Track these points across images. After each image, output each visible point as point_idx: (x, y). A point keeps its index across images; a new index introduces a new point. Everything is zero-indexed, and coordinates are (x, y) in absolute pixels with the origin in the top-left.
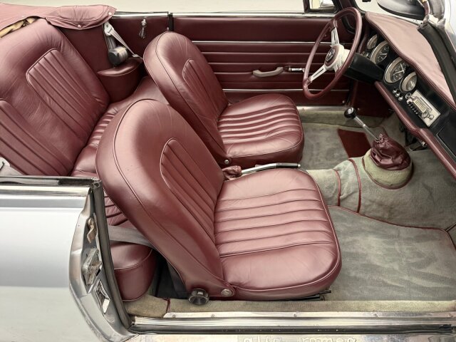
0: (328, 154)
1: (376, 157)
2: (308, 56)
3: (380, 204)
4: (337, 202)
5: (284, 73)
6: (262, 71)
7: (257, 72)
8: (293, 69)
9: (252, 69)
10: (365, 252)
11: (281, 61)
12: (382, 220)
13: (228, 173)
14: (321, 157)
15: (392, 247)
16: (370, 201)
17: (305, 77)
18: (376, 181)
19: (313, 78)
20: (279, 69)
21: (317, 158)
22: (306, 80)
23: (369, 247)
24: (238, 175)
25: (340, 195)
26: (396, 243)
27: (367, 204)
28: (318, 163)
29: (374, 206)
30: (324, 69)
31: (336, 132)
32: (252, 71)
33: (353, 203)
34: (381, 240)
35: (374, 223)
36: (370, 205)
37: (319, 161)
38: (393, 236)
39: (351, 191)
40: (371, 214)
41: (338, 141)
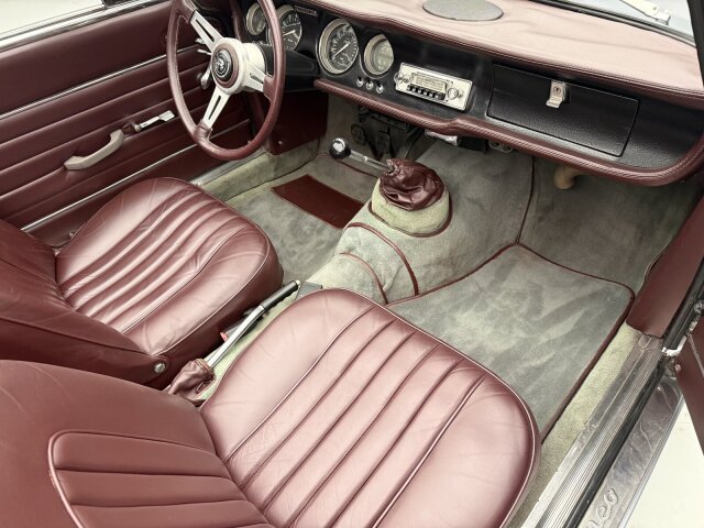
0: (295, 235)
1: (401, 198)
2: (168, 86)
3: (439, 262)
4: (382, 299)
5: (128, 138)
6: (84, 154)
7: (75, 162)
8: (142, 125)
9: (59, 160)
10: (475, 345)
11: (111, 119)
12: (448, 283)
13: (184, 389)
14: (291, 246)
15: (489, 310)
16: (426, 266)
17: (190, 126)
18: (417, 235)
19: (209, 121)
20: (116, 137)
21: (288, 252)
22: (196, 132)
23: (472, 332)
24: (207, 377)
25: (381, 287)
26: (488, 301)
27: (423, 274)
28: (295, 258)
29: (433, 270)
30: (221, 96)
31: (273, 195)
32: (61, 164)
33: (404, 287)
34: (471, 311)
35: (445, 293)
36: (426, 274)
37: (294, 253)
38: (476, 295)
39: (394, 269)
40: (434, 284)
41: (288, 207)
